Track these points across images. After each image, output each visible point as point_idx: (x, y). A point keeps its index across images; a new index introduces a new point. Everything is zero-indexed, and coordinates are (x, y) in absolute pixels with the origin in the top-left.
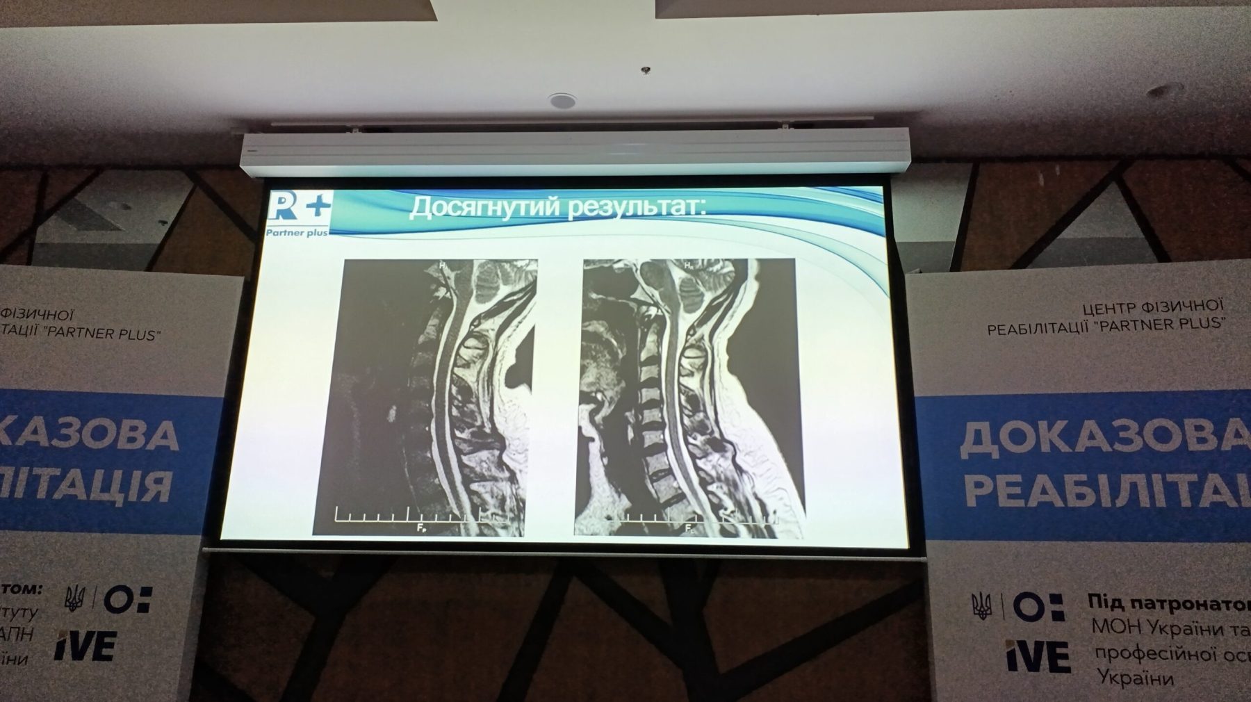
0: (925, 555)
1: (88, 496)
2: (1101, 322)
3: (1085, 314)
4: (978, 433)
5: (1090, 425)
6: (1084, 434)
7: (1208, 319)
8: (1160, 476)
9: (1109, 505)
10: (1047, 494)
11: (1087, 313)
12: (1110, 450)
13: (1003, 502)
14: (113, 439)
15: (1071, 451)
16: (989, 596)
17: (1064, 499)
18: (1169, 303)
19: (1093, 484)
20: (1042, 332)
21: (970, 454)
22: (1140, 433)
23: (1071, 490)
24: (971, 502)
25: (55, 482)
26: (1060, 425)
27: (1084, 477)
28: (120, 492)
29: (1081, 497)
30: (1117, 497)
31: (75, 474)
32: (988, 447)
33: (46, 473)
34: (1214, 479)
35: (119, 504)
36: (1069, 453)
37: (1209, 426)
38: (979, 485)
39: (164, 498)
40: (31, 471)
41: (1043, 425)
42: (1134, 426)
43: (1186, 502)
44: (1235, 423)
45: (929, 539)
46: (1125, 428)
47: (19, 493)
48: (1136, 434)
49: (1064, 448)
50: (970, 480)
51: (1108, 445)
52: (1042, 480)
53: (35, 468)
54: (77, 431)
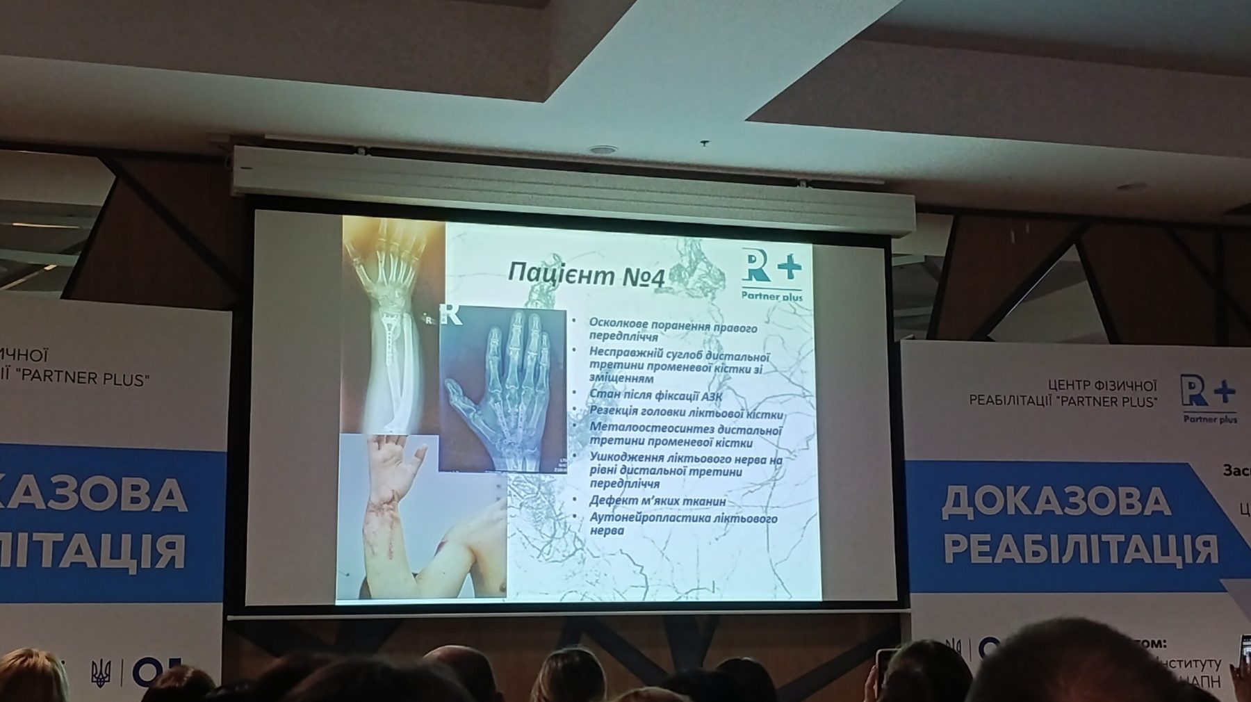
0: (909, 607)
1: (98, 563)
2: (1062, 397)
3: (1050, 388)
4: (957, 495)
5: (1047, 491)
6: (1042, 499)
7: (1144, 399)
8: (1096, 536)
9: (1058, 562)
10: (1010, 551)
11: (1052, 387)
12: (1062, 514)
13: (975, 559)
14: (116, 498)
15: (1031, 513)
16: (959, 641)
17: (1023, 557)
18: (1116, 384)
19: (1046, 543)
20: (1014, 403)
21: (949, 515)
22: (1085, 499)
23: (1029, 548)
24: (949, 559)
25: (59, 549)
26: (1024, 489)
27: (1039, 537)
28: (131, 559)
29: (1036, 554)
30: (1064, 554)
31: (80, 539)
32: (965, 510)
33: (48, 540)
34: (1137, 539)
35: (133, 572)
36: (1030, 515)
37: (1136, 492)
38: (956, 543)
39: (179, 564)
40: (30, 537)
41: (1010, 489)
42: (1081, 493)
43: (1114, 559)
44: (1156, 492)
45: (913, 592)
46: (1075, 494)
47: (22, 562)
48: (1083, 499)
49: (1026, 511)
50: (949, 538)
51: (1060, 510)
52: (1007, 539)
53: (34, 534)
54: (74, 491)
